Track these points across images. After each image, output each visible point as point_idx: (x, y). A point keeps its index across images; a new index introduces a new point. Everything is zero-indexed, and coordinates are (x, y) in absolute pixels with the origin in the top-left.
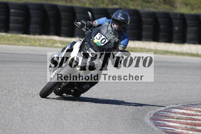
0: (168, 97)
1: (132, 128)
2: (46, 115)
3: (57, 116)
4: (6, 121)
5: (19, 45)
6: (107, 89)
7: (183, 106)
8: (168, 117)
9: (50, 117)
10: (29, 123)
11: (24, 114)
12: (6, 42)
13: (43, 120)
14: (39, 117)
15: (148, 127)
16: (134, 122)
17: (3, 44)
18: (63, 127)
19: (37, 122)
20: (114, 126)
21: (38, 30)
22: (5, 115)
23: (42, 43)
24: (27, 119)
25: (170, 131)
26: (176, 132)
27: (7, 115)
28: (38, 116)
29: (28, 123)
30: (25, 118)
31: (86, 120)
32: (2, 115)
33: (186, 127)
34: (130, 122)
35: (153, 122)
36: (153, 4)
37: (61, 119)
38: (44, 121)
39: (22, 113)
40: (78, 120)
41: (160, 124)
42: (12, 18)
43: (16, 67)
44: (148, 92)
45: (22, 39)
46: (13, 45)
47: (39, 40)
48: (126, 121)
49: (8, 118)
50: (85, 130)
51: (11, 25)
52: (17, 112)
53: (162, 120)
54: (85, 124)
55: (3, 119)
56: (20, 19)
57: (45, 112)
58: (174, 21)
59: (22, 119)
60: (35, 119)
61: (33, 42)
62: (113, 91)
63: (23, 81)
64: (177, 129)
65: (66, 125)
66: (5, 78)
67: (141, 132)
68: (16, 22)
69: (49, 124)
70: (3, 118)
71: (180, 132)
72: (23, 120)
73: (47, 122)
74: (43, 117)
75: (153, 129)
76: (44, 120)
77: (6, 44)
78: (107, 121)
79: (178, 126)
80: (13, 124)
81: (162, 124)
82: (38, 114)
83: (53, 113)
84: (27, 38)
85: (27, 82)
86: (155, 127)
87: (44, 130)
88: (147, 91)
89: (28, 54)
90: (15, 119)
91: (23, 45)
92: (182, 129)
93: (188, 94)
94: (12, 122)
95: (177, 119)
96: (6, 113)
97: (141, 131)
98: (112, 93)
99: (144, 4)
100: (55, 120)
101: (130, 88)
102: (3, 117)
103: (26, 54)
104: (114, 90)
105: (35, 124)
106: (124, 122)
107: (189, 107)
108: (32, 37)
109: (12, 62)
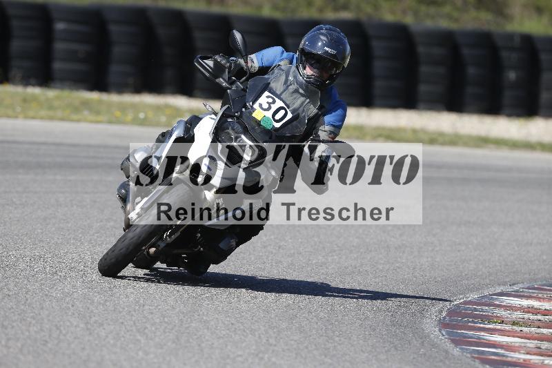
0: (487, 265)
1: (389, 351)
2: (152, 313)
3: (184, 317)
4: (42, 330)
5: (79, 121)
6: (320, 242)
7: (529, 288)
8: (489, 319)
9: (164, 319)
10: (107, 336)
11: (92, 312)
12: (43, 113)
13: (146, 328)
14: (134, 318)
15: (434, 345)
16: (395, 332)
17: (33, 118)
18: (199, 345)
19: (128, 331)
20: (340, 344)
21: (131, 80)
22: (40, 314)
23: (142, 115)
24: (101, 325)
25: (493, 357)
26: (509, 359)
27: (47, 312)
28: (132, 315)
29: (104, 334)
30: (95, 322)
31: (263, 328)
32: (32, 314)
33: (539, 348)
34: (384, 333)
35: (448, 333)
36: (447, 9)
37: (193, 325)
38: (146, 331)
39: (88, 309)
40: (242, 327)
41: (465, 337)
42: (59, 46)
43: (70, 181)
44: (433, 250)
45: (86, 104)
46: (62, 119)
47: (135, 107)
48: (374, 330)
49: (49, 320)
50: (261, 355)
51: (57, 66)
52: (73, 306)
53: (472, 326)
54: (260, 337)
55: (34, 325)
56: (82, 48)
57: (151, 306)
58: (504, 54)
59: (87, 323)
60: (122, 323)
61: (118, 114)
62: (338, 247)
63: (89, 219)
64: (514, 351)
65: (207, 340)
66: (42, 211)
67: (415, 360)
68: (72, 57)
69: (162, 337)
70: (34, 322)
71: (521, 361)
72: (89, 326)
73: (155, 333)
74: (145, 317)
75: (447, 352)
76: (148, 326)
77: (42, 118)
78: (321, 330)
79: (517, 345)
80: (62, 337)
81: (471, 338)
82: (130, 312)
83: (173, 308)
84: (100, 102)
85: (101, 221)
86: (452, 345)
87: (147, 353)
88: (430, 249)
89: (106, 147)
90: (68, 324)
91: (92, 122)
92: (528, 354)
93: (545, 257)
94: (61, 332)
95: (514, 323)
96: (42, 308)
97: (414, 358)
98: (334, 254)
99: (423, 8)
100: (177, 328)
101: (383, 238)
102: (34, 319)
103: (99, 146)
104: (340, 245)
105: (123, 339)
106: (367, 333)
107: (545, 292)
108: (114, 98)
109: (60, 166)
